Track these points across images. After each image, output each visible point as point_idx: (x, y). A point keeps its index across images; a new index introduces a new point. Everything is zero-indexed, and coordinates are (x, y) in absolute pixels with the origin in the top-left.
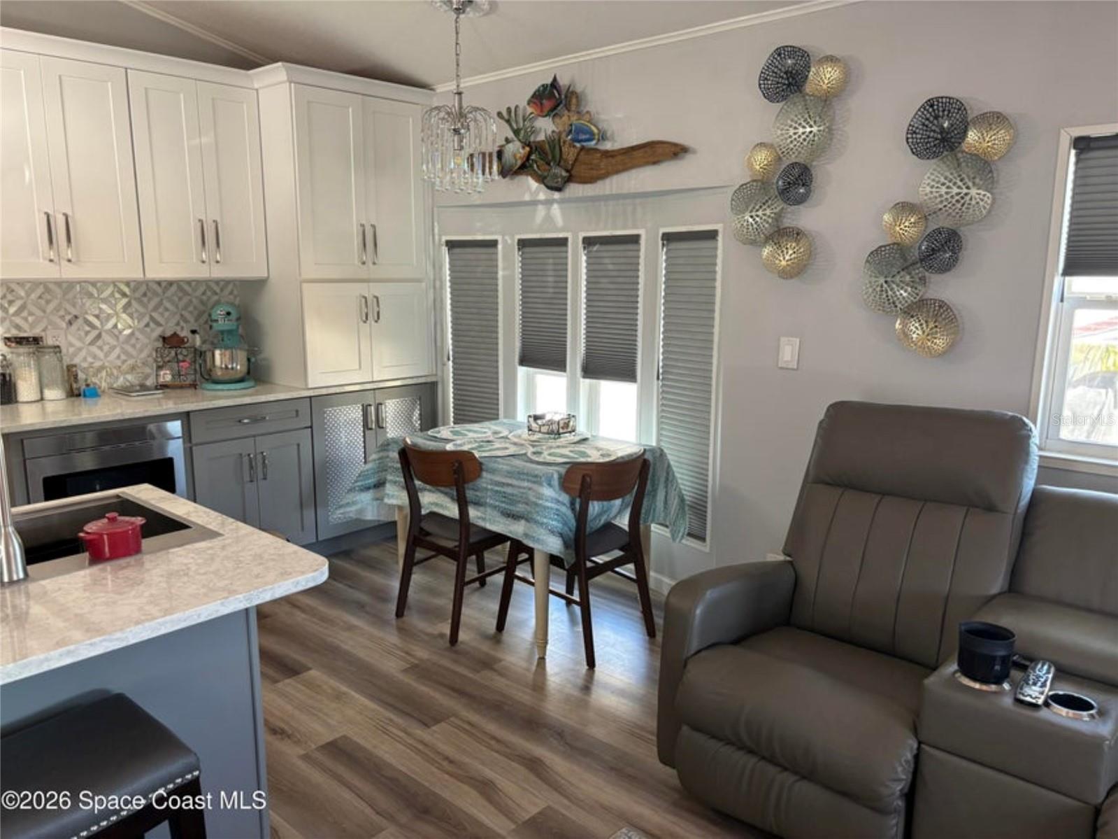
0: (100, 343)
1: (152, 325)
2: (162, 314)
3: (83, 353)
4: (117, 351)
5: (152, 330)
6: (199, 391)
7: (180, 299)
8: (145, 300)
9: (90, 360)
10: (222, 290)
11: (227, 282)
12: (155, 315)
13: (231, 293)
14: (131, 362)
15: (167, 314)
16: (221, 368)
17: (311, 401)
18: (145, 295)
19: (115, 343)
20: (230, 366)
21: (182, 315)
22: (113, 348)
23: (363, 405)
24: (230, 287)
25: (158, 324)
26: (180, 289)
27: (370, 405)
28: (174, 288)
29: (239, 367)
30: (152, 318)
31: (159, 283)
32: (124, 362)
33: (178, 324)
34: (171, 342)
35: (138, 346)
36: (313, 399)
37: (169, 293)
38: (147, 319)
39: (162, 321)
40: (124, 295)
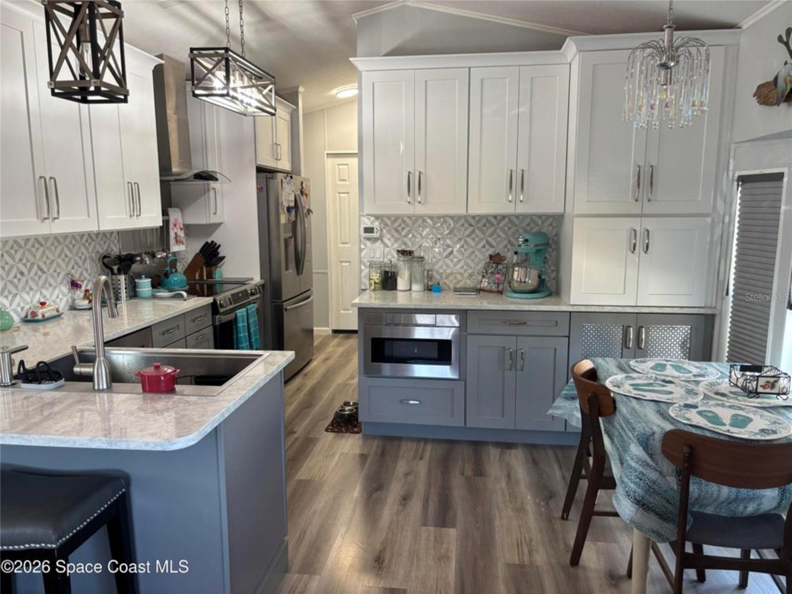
0: (452, 257)
1: (487, 246)
2: (495, 239)
3: (440, 263)
4: (462, 263)
5: (487, 250)
6: (504, 296)
7: (509, 228)
8: (484, 229)
9: (445, 267)
10: (543, 223)
11: (525, 216)
12: (490, 240)
13: (551, 225)
14: (470, 271)
15: (499, 239)
16: (517, 281)
17: (570, 314)
18: (485, 225)
19: (461, 258)
20: (523, 280)
21: (509, 241)
22: (459, 261)
23: (623, 326)
24: (551, 220)
25: (492, 246)
26: (511, 221)
27: (630, 327)
28: (506, 220)
29: (530, 282)
30: (488, 242)
31: (495, 217)
32: (465, 271)
33: (506, 246)
34: (496, 259)
35: (476, 261)
36: (572, 313)
37: (501, 225)
38: (484, 242)
39: (494, 244)
40: (471, 225)
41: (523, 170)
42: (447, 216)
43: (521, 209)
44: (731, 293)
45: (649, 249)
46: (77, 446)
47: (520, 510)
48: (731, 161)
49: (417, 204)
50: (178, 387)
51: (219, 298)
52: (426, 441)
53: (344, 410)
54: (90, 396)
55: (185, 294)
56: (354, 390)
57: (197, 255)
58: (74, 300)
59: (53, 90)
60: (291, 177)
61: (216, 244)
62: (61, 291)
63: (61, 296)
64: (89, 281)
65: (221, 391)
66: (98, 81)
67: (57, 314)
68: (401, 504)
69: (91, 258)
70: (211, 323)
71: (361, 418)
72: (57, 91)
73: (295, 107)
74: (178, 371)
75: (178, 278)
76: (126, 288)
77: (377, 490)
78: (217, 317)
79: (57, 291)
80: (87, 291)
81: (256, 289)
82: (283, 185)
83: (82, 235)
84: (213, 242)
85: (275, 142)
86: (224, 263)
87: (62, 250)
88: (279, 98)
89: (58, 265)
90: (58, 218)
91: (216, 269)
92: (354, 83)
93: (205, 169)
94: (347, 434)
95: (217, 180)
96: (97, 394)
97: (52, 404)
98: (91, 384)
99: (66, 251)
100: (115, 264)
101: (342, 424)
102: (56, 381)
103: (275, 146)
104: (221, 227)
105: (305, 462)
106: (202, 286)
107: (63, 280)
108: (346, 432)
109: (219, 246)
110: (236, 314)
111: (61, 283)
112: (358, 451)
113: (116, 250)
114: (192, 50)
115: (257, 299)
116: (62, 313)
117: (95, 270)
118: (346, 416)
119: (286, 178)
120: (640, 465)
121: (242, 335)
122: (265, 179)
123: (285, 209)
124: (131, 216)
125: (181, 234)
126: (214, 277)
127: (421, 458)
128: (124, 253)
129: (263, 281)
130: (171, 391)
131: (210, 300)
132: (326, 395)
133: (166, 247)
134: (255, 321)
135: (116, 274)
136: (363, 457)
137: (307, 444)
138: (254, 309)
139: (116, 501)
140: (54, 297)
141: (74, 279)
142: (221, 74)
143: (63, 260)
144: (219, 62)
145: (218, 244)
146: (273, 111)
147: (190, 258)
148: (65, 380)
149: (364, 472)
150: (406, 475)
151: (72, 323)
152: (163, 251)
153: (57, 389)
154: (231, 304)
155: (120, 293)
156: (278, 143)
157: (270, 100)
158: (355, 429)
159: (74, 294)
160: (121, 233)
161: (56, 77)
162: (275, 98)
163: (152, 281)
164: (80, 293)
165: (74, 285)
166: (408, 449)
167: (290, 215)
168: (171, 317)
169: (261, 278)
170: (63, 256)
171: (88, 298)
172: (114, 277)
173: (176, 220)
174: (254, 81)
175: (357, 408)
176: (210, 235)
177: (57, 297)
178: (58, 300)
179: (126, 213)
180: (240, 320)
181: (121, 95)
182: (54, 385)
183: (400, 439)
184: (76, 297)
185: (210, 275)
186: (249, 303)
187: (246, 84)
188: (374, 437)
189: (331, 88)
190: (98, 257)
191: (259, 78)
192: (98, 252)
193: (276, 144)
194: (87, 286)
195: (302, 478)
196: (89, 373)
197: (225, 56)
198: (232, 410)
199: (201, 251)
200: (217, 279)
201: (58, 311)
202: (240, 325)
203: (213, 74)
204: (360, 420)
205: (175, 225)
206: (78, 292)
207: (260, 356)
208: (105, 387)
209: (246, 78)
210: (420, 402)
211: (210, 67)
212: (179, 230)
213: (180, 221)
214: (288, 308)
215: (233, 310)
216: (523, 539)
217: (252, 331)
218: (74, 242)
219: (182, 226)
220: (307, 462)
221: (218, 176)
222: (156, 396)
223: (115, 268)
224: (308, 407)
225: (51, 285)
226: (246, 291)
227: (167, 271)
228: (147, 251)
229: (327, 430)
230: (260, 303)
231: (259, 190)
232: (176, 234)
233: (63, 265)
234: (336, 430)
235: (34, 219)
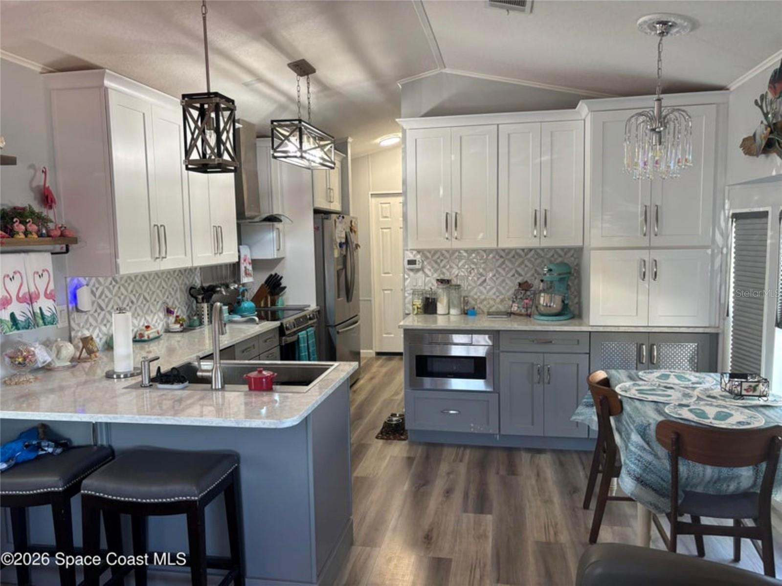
0: (485, 284)
1: (516, 275)
2: (523, 269)
3: (475, 290)
4: (494, 290)
5: (516, 278)
6: (532, 319)
8: (513, 260)
10: (566, 254)
11: (550, 249)
12: (519, 269)
13: (572, 256)
14: (501, 297)
15: (526, 269)
16: (543, 306)
17: (590, 334)
18: (514, 257)
19: (494, 285)
20: (548, 305)
21: (536, 270)
22: (492, 288)
23: (637, 344)
24: (572, 252)
25: (520, 275)
26: (538, 254)
27: (643, 344)
28: (533, 252)
29: (555, 306)
30: (517, 272)
31: (523, 250)
32: (498, 296)
33: (533, 275)
34: (524, 286)
35: (507, 288)
36: (592, 333)
37: (529, 256)
38: (513, 272)
39: (523, 273)
40: (501, 257)
41: (546, 210)
42: (481, 249)
43: (545, 243)
44: (731, 314)
45: (658, 276)
46: (214, 425)
47: (548, 501)
48: (727, 201)
49: (454, 239)
50: (274, 387)
51: (285, 321)
52: (465, 447)
53: (392, 421)
54: (209, 393)
55: (257, 319)
56: (399, 405)
57: (262, 285)
58: (168, 325)
59: (187, 166)
60: (343, 217)
61: (279, 276)
62: (159, 317)
63: (159, 321)
64: (179, 308)
65: (307, 390)
66: (221, 159)
67: (158, 335)
68: (445, 496)
69: (181, 289)
70: (278, 344)
71: (407, 426)
72: (190, 166)
73: (344, 155)
74: (276, 374)
75: (248, 304)
76: (208, 314)
77: (424, 485)
78: (284, 338)
79: (156, 317)
80: (177, 317)
81: (313, 315)
82: (337, 225)
83: (174, 271)
84: (276, 274)
85: (328, 187)
86: (284, 293)
87: (161, 283)
88: (338, 152)
89: (158, 295)
90: (165, 257)
91: (278, 298)
92: (399, 132)
93: (271, 214)
94: (395, 441)
95: (280, 221)
96: (214, 392)
97: (180, 401)
98: (210, 385)
99: (164, 284)
100: (199, 294)
101: (390, 432)
102: (183, 383)
103: (329, 191)
104: (282, 262)
105: (360, 463)
106: (266, 313)
107: (161, 307)
108: (394, 439)
109: (281, 278)
110: (298, 336)
111: (159, 310)
112: (405, 455)
113: (198, 283)
114: (272, 122)
115: (314, 323)
116: (161, 335)
117: (183, 299)
118: (393, 426)
119: (338, 218)
120: (639, 450)
121: (303, 354)
122: (321, 220)
123: (338, 245)
124: (215, 254)
125: (250, 267)
126: (277, 304)
127: (461, 461)
128: (206, 285)
129: (319, 307)
130: (269, 389)
131: (277, 324)
132: (375, 409)
133: (237, 279)
134: (313, 342)
135: (201, 303)
136: (410, 460)
137: (360, 450)
138: (313, 332)
140: (154, 322)
141: (168, 307)
142: (294, 139)
143: (161, 291)
144: (294, 130)
145: (280, 276)
146: (333, 165)
147: (255, 289)
148: (189, 383)
149: (412, 471)
150: (448, 474)
151: (166, 344)
152: (235, 282)
153: (184, 389)
154: (295, 327)
155: (203, 318)
156: (331, 187)
157: (330, 156)
158: (402, 437)
159: (168, 319)
160: (203, 269)
161: (190, 156)
162: (335, 153)
163: (229, 308)
164: (172, 319)
165: (169, 312)
166: (449, 453)
167: (342, 250)
168: (249, 337)
169: (317, 305)
170: (161, 288)
171: (179, 323)
172: (198, 305)
173: (245, 256)
174: (318, 141)
175: (403, 419)
176: (273, 268)
177: (156, 322)
178: (157, 324)
179: (212, 252)
180: (301, 340)
181: (232, 166)
182: (181, 386)
183: (442, 445)
184: (169, 322)
185: (273, 303)
186: (308, 327)
187: (313, 146)
188: (419, 444)
189: (376, 138)
190: (186, 287)
191: (321, 139)
192: (186, 284)
193: (330, 189)
194: (177, 312)
195: (359, 475)
196: (209, 376)
197: (299, 126)
199: (266, 282)
200: (279, 306)
201: (158, 333)
202: (302, 345)
203: (289, 141)
204: (406, 428)
205: (245, 260)
206: (171, 318)
207: (332, 365)
208: (220, 387)
209: (311, 140)
210: (460, 412)
211: (287, 134)
212: (248, 264)
213: (249, 257)
214: (340, 331)
215: (295, 333)
216: (550, 524)
217: (311, 351)
218: (169, 276)
219: (250, 261)
220: (361, 464)
221: (282, 218)
222: (261, 393)
223: (200, 297)
224: (358, 419)
225: (152, 312)
226: (305, 316)
227: (240, 299)
228: (222, 282)
229: (377, 438)
230: (316, 327)
231: (316, 229)
232: (245, 267)
233: (161, 295)
234: (385, 437)
235: (149, 259)
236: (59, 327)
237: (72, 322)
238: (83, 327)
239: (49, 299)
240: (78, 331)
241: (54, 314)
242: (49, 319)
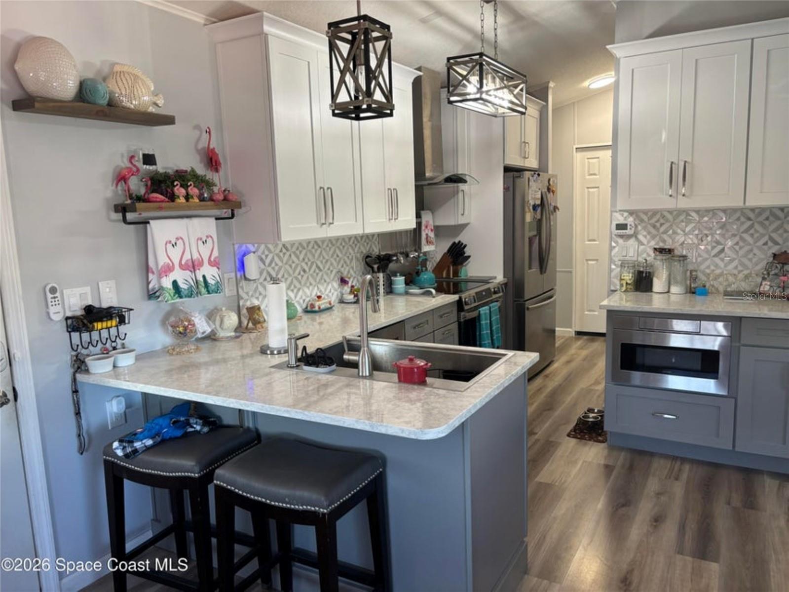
1: (770, 244)
2: (781, 235)
4: (736, 262)
5: (770, 248)
8: (767, 223)
12: (774, 235)
14: (746, 272)
18: (767, 219)
25: (776, 243)
30: (771, 239)
32: (740, 272)
34: (782, 258)
35: (754, 260)
38: (766, 239)
39: (780, 241)
40: (749, 219)
42: (719, 209)
46: (346, 425)
49: (680, 197)
50: (429, 380)
51: (464, 296)
52: (683, 460)
53: (588, 417)
54: (356, 381)
55: (433, 291)
56: (599, 396)
57: (445, 254)
58: (342, 294)
59: (333, 111)
60: (539, 175)
61: (462, 244)
62: (333, 286)
63: (332, 291)
64: (354, 278)
65: (467, 387)
66: (370, 99)
67: (329, 306)
68: (652, 525)
69: (357, 259)
70: (456, 320)
71: (606, 428)
72: (336, 112)
73: (544, 103)
74: (430, 364)
75: (428, 276)
76: (384, 285)
77: (623, 506)
78: (462, 314)
79: (330, 286)
80: (352, 287)
81: (498, 288)
82: (530, 183)
83: (350, 238)
84: (460, 242)
85: (523, 140)
86: (469, 262)
87: (335, 251)
88: (530, 97)
89: (332, 264)
90: (333, 223)
91: (461, 268)
92: (610, 70)
93: (455, 173)
94: (591, 443)
95: (465, 182)
96: (361, 380)
97: (326, 386)
98: (357, 370)
99: (338, 252)
100: (375, 263)
101: (585, 431)
102: (330, 366)
103: (523, 144)
104: (467, 227)
105: (544, 466)
106: (448, 284)
107: (335, 275)
108: (590, 440)
109: (465, 246)
110: (479, 312)
111: (333, 280)
112: (602, 462)
113: (376, 250)
114: (449, 59)
115: (500, 297)
116: (334, 306)
117: (359, 268)
118: (590, 423)
119: (533, 176)
121: (485, 332)
122: (512, 179)
123: (531, 208)
124: (390, 220)
125: (432, 235)
126: (459, 275)
127: (677, 479)
128: (383, 253)
129: (506, 279)
130: (423, 383)
131: (455, 297)
132: (568, 399)
133: (418, 248)
134: (497, 319)
135: (376, 273)
136: (608, 469)
137: (547, 448)
138: (497, 307)
139: (375, 478)
140: (328, 291)
141: (343, 276)
142: (474, 79)
143: (335, 260)
144: (474, 67)
145: (464, 243)
146: (523, 110)
147: (438, 257)
148: (337, 366)
149: (609, 484)
150: (659, 494)
151: (340, 315)
152: (416, 251)
153: (330, 373)
154: (475, 302)
155: (379, 289)
156: (527, 141)
157: (520, 99)
158: (600, 438)
159: (343, 289)
160: (381, 236)
161: (336, 99)
162: (526, 97)
163: (405, 279)
164: (347, 289)
165: (343, 281)
166: (660, 467)
167: (535, 213)
168: (421, 312)
169: (504, 277)
170: (335, 256)
171: (353, 293)
172: (374, 274)
173: (427, 222)
174: (505, 82)
175: (602, 416)
176: (458, 235)
177: (330, 291)
178: (330, 294)
179: (386, 216)
180: (483, 317)
181: (387, 109)
182: (328, 369)
183: (652, 454)
184: (344, 291)
185: (456, 273)
186: (492, 302)
187: (498, 86)
188: (621, 449)
189: (584, 80)
190: (362, 256)
191: (511, 78)
192: (362, 252)
193: (524, 142)
194: (352, 282)
195: (542, 481)
196: (356, 361)
197: (479, 62)
198: (479, 407)
199: (449, 250)
200: (462, 277)
201: (330, 304)
202: (483, 322)
203: (468, 81)
204: (605, 429)
205: (426, 227)
206: (346, 288)
207: (504, 355)
208: (368, 374)
209: (498, 80)
210: (678, 418)
211: (465, 73)
212: (430, 231)
213: (431, 223)
214: (530, 307)
215: (477, 308)
217: (494, 328)
218: (343, 244)
219: (432, 228)
220: (547, 466)
221: (467, 178)
222: (410, 386)
223: (376, 266)
224: (549, 410)
225: (325, 281)
226: (489, 289)
227: (419, 270)
228: (402, 251)
229: (569, 435)
230: (503, 301)
231: (506, 189)
232: (427, 235)
233: (335, 264)
234: (579, 437)
235: (315, 224)
236: (227, 295)
237: (240, 290)
238: (252, 296)
239: (212, 266)
240: (247, 300)
241: (218, 282)
242: (213, 287)
